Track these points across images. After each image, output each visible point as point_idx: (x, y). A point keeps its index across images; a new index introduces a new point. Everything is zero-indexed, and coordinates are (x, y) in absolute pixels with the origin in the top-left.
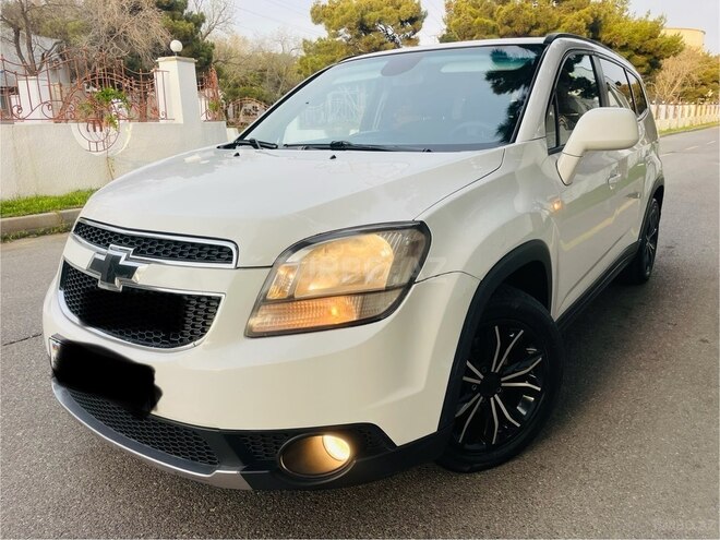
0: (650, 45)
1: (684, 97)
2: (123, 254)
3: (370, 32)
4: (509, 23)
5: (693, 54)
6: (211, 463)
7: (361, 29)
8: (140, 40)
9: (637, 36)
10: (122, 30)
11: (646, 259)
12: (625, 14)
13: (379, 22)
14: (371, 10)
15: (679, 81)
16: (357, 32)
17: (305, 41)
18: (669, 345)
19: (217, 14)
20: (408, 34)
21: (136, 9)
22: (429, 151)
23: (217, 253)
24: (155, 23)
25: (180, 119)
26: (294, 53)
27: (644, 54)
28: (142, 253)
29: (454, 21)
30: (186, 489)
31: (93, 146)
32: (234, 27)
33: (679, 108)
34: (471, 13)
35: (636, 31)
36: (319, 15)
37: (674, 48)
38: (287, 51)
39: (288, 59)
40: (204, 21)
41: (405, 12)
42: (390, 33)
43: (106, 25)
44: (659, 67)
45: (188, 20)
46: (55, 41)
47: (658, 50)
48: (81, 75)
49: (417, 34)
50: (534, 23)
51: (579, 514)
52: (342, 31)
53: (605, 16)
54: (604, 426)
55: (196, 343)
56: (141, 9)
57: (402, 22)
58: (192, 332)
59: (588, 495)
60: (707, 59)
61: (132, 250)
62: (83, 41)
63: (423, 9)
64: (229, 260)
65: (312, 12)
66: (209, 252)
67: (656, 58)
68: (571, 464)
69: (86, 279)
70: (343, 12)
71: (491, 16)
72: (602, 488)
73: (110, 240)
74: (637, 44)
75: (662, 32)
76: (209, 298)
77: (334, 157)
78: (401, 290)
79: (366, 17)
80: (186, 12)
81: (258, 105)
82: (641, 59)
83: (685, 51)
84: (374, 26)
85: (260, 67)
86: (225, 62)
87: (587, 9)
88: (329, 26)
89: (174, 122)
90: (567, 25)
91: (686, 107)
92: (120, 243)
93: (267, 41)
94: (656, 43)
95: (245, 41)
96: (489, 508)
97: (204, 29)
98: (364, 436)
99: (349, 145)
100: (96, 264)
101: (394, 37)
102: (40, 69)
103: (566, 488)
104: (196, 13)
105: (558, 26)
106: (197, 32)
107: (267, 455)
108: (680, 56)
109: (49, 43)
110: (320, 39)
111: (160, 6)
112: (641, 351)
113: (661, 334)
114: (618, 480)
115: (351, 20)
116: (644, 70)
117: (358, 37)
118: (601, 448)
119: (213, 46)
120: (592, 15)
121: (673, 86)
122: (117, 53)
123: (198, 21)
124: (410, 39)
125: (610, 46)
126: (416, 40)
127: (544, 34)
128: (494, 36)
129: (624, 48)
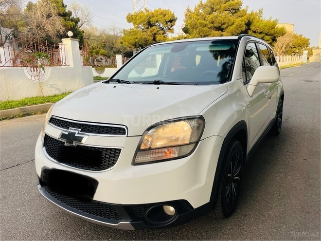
0: (272, 32)
1: (286, 53)
2: (76, 132)
3: (152, 26)
4: (212, 23)
5: (290, 35)
6: (116, 219)
7: (149, 25)
8: (51, 30)
9: (266, 28)
10: (43, 25)
11: (278, 125)
12: (261, 18)
13: (157, 22)
14: (153, 17)
15: (284, 46)
16: (147, 26)
17: (124, 30)
18: (291, 162)
19: (84, 18)
20: (169, 27)
21: (49, 16)
22: (197, 85)
23: (119, 131)
24: (57, 22)
25: (72, 65)
26: (119, 35)
27: (269, 35)
28: (85, 131)
29: (189, 22)
30: (97, 231)
31: (33, 78)
32: (92, 24)
33: (285, 57)
34: (196, 18)
35: (266, 26)
36: (130, 19)
37: (282, 33)
38: (116, 34)
39: (116, 37)
40: (79, 21)
41: (168, 18)
42: (161, 26)
43: (35, 23)
44: (276, 41)
45: (72, 20)
46: (11, 30)
47: (275, 33)
48: (24, 45)
49: (173, 27)
50: (223, 22)
51: (263, 235)
52: (140, 25)
53: (253, 19)
54: (269, 197)
55: (111, 168)
56: (51, 16)
57: (166, 22)
58: (108, 164)
59: (266, 227)
60: (295, 37)
61: (80, 130)
62: (25, 30)
63: (175, 17)
64: (124, 133)
65: (127, 18)
66: (115, 130)
67: (274, 37)
68: (257, 213)
69: (57, 142)
70: (141, 17)
71: (205, 19)
72: (271, 223)
73: (69, 125)
74: (266, 31)
75: (277, 26)
76: (115, 149)
77: (158, 88)
78: (195, 144)
79: (151, 20)
80: (71, 17)
81: (102, 57)
82: (268, 38)
83: (286, 34)
84: (154, 24)
85: (104, 41)
86: (88, 39)
87: (245, 17)
88: (135, 23)
89: (69, 67)
90: (237, 23)
91: (288, 57)
92: (74, 127)
93: (107, 30)
94: (274, 31)
95: (97, 29)
96: (226, 234)
97: (79, 24)
98: (181, 205)
99: (162, 82)
100: (63, 136)
101: (163, 28)
102: (5, 42)
103: (257, 224)
104: (75, 17)
105: (233, 24)
106: (76, 26)
107: (141, 215)
108: (285, 36)
109: (9, 31)
110: (130, 29)
111: (59, 14)
112: (280, 164)
113: (287, 157)
114: (277, 220)
115: (144, 21)
116: (269, 42)
117: (148, 28)
118: (269, 206)
119: (83, 32)
120: (247, 19)
121: (281, 48)
122: (40, 35)
123: (77, 21)
124: (170, 29)
125: (255, 32)
126: (173, 30)
127: (227, 27)
128: (206, 28)
129: (261, 33)
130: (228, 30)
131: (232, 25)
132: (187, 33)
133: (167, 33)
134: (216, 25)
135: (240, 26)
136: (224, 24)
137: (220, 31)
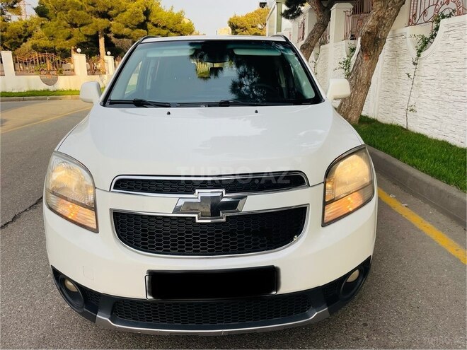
0: (178, 27)
9: (170, 21)
12: (160, 6)
27: (175, 32)
35: (170, 18)
47: (182, 31)
50: (110, 6)
53: (151, 6)
74: (171, 26)
75: (183, 20)
77: (256, 111)
90: (130, 10)
94: (181, 26)
105: (126, 10)
120: (145, 5)
124: (12, 7)
125: (156, 26)
126: (19, 8)
127: (117, 14)
128: (83, 13)
129: (164, 28)
130: (118, 18)
131: (123, 12)
132: (45, 17)
133: (8, 13)
134: (100, 9)
135: (135, 14)
136: (111, 9)
137: (106, 20)
